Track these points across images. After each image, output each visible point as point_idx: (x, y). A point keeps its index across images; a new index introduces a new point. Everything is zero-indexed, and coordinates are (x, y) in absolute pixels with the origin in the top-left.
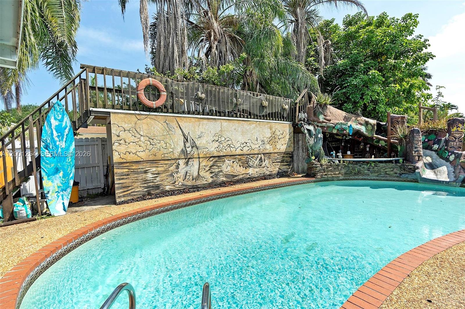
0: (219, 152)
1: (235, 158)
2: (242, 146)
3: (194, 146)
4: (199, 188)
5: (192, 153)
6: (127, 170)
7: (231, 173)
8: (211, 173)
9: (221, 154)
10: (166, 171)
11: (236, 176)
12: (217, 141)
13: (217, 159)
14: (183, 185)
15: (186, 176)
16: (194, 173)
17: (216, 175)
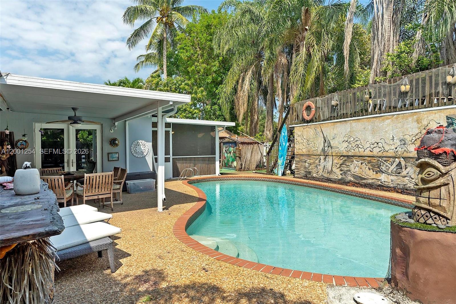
0: (348, 152)
1: (364, 160)
2: (372, 146)
3: (330, 146)
4: (331, 181)
5: (328, 151)
6: (298, 159)
7: (359, 175)
8: (341, 170)
9: (350, 154)
10: (314, 163)
11: (365, 179)
12: (347, 141)
13: (346, 158)
14: (322, 175)
15: (324, 170)
16: (329, 168)
17: (345, 173)
